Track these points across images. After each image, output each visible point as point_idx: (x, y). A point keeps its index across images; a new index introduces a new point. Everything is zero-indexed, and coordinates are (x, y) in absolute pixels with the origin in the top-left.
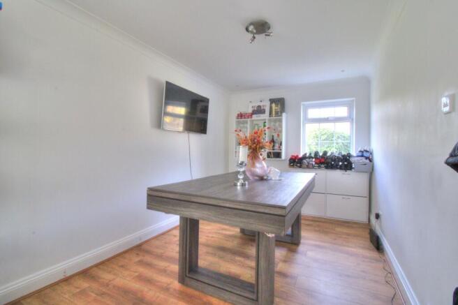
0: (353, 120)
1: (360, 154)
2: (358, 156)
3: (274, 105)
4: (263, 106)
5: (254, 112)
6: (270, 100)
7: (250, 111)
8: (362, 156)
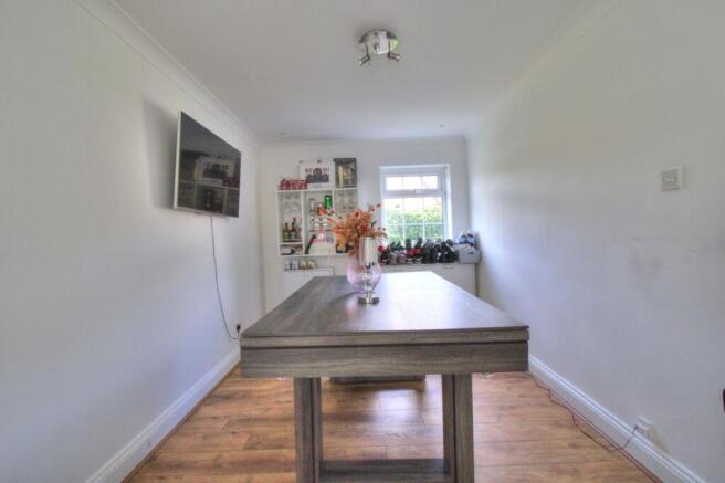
0: (445, 194)
1: (463, 240)
2: (461, 243)
3: (340, 168)
4: (325, 170)
5: (310, 180)
6: (335, 160)
7: (303, 176)
8: (466, 242)
